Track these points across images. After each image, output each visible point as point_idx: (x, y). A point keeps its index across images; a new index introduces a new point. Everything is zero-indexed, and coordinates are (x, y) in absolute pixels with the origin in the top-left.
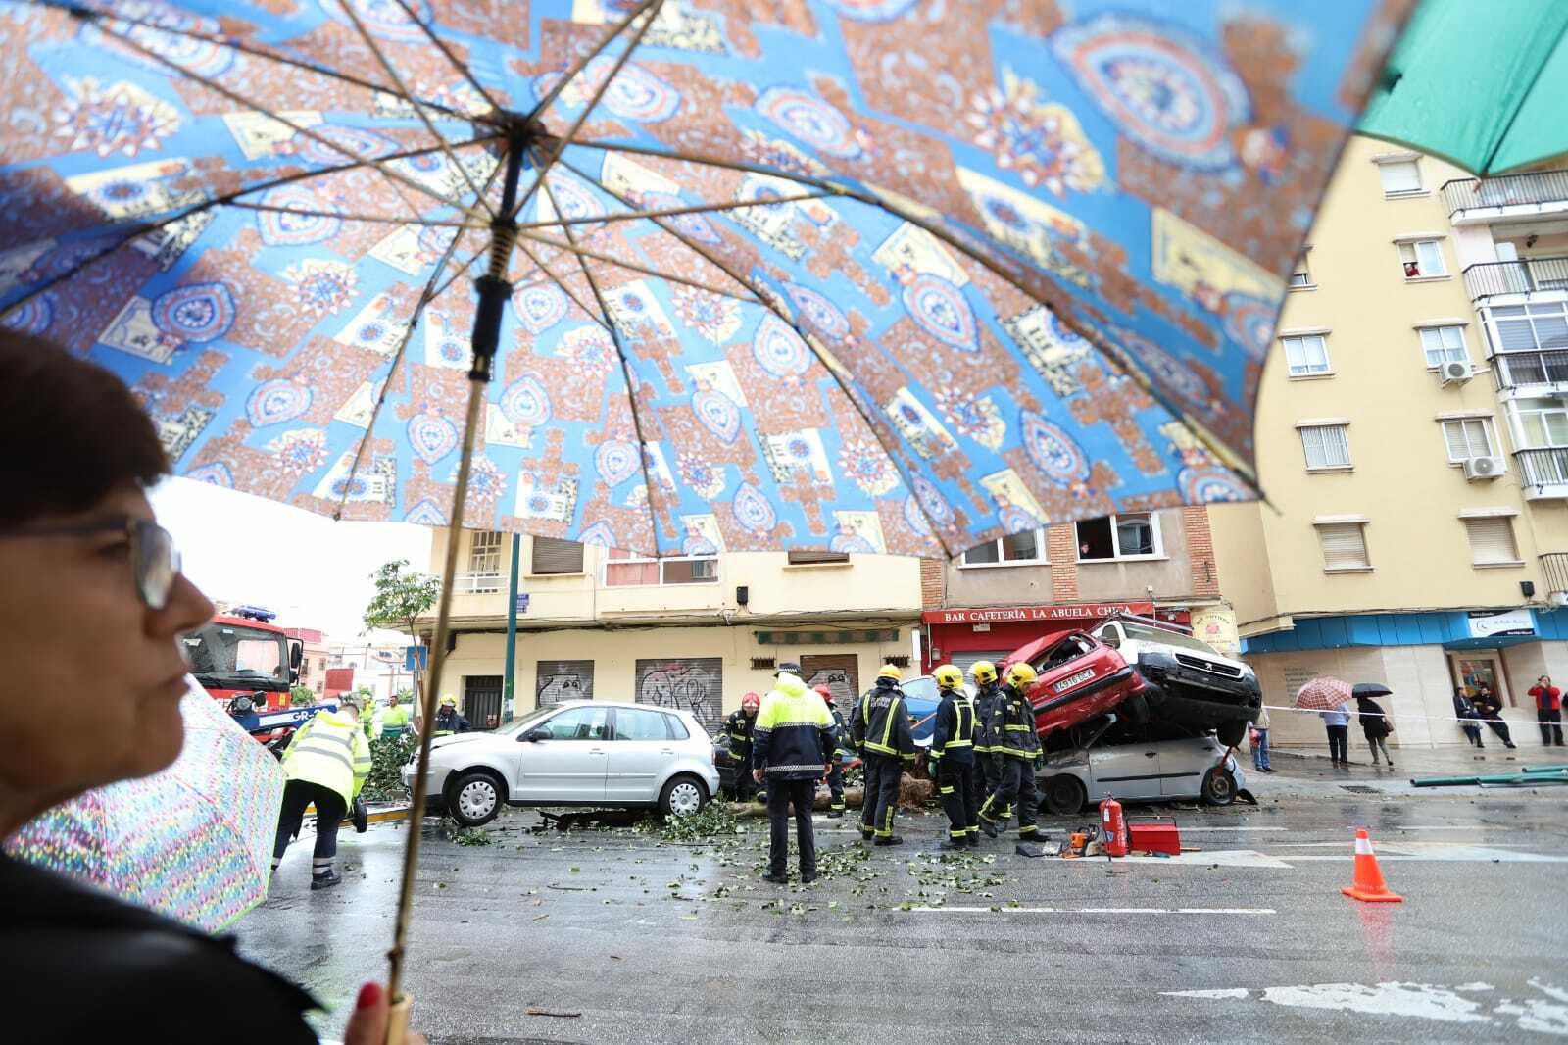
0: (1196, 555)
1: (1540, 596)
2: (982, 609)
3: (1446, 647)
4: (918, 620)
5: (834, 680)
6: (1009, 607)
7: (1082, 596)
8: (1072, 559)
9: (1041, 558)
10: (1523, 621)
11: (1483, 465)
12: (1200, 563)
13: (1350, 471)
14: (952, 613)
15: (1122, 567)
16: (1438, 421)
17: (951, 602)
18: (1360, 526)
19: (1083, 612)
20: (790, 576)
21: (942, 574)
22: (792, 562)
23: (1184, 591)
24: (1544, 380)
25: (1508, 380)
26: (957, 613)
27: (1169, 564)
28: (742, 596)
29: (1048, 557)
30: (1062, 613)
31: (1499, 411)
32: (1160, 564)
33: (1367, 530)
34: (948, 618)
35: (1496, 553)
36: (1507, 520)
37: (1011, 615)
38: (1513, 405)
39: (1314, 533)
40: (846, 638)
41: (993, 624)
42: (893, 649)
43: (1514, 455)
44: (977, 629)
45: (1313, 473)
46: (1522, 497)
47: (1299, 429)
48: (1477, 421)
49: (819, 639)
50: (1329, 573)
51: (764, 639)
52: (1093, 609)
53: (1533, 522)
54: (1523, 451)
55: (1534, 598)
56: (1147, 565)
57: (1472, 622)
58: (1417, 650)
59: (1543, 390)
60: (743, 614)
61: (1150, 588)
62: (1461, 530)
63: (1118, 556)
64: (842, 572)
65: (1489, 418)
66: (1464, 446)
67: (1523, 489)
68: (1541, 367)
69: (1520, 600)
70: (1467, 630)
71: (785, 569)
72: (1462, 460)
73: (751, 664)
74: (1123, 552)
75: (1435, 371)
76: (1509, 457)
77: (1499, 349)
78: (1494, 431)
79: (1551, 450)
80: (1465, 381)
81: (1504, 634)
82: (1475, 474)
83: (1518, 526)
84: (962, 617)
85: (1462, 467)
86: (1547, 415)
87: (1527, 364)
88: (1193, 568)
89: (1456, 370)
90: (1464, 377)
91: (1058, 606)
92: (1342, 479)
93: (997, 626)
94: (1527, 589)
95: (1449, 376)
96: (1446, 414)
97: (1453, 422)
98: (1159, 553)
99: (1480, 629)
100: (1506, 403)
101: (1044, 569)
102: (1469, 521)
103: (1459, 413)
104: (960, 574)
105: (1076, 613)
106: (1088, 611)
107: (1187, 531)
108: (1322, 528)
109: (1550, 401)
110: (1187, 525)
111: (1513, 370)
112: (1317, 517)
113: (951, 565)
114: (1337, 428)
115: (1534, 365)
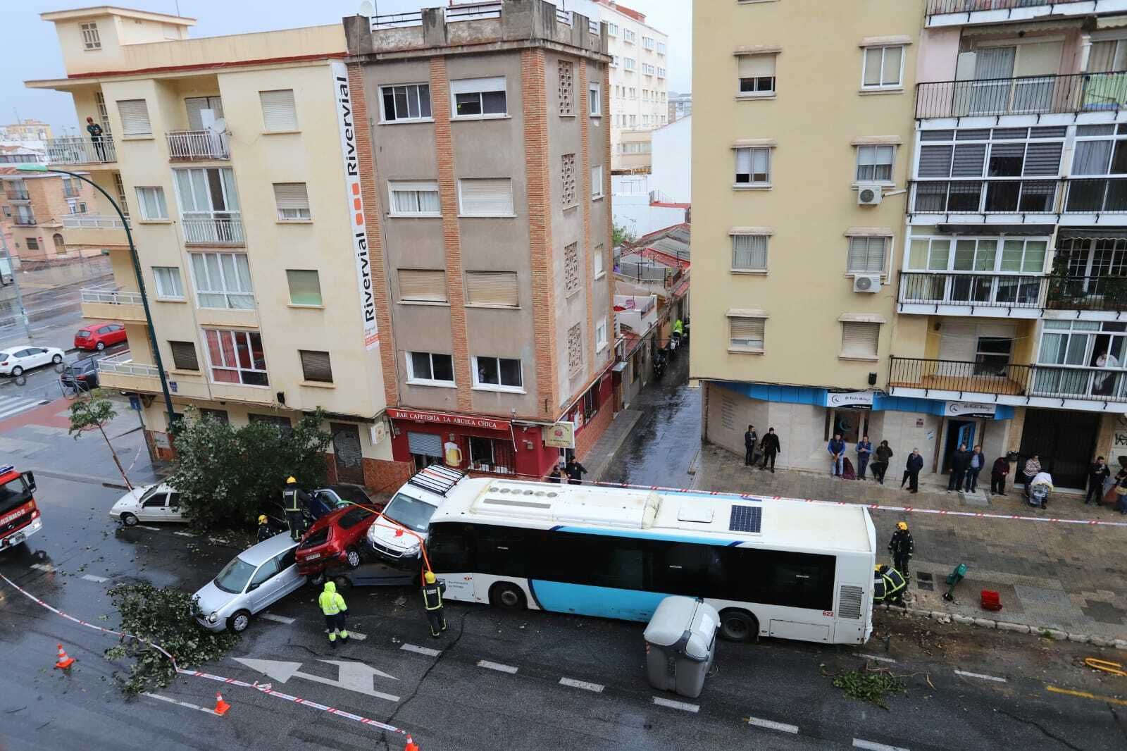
0: (541, 393)
1: (881, 384)
2: (418, 412)
4: (385, 416)
6: (433, 412)
7: (475, 409)
8: (469, 386)
9: (454, 383)
10: (868, 399)
11: (865, 281)
12: (544, 399)
13: (765, 274)
15: (499, 395)
16: (847, 237)
17: (403, 403)
18: (760, 320)
19: (471, 422)
20: (304, 390)
21: (397, 385)
25: (912, 209)
26: (403, 412)
27: (527, 396)
28: (281, 397)
29: (457, 383)
30: (459, 422)
31: (896, 233)
32: (522, 397)
33: (766, 322)
34: (397, 414)
35: (860, 349)
36: (877, 326)
37: (431, 418)
38: (908, 230)
39: (727, 323)
41: (425, 422)
45: (735, 273)
47: (730, 237)
48: (884, 240)
50: (730, 353)
52: (477, 421)
53: (896, 330)
54: (905, 273)
55: (877, 385)
56: (515, 396)
57: (830, 396)
59: (937, 219)
61: (514, 411)
62: (839, 329)
63: (499, 386)
64: (330, 391)
65: (891, 238)
66: (864, 259)
67: (895, 304)
68: (945, 197)
69: (867, 386)
70: (825, 400)
71: (303, 383)
72: (857, 273)
74: (502, 384)
75: (858, 191)
76: (895, 273)
77: (916, 178)
78: (892, 247)
79: (926, 274)
80: (874, 206)
81: (850, 406)
83: (883, 332)
84: (406, 416)
85: (853, 279)
86: (933, 242)
87: (934, 192)
88: (539, 401)
89: (868, 195)
90: (874, 202)
91: (458, 416)
92: (757, 280)
94: (872, 379)
95: (860, 201)
96: (854, 231)
97: (857, 239)
98: (522, 388)
99: (832, 401)
100: (904, 228)
101: (454, 391)
102: (846, 324)
103: (865, 231)
104: (407, 387)
105: (467, 423)
106: (473, 423)
107: (538, 378)
108: (732, 318)
109: (943, 229)
110: (538, 374)
111: (919, 195)
112: (731, 310)
113: (402, 381)
114: (763, 238)
115: (943, 191)
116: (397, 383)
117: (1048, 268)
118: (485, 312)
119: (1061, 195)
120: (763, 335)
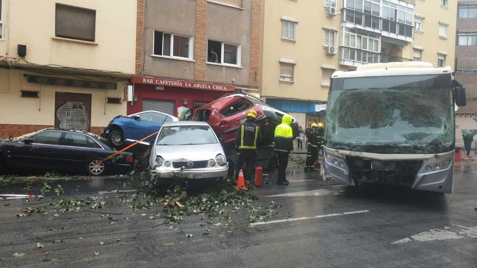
0: (252, 68)
2: (162, 78)
3: (307, 114)
4: (128, 80)
5: (76, 107)
6: (175, 79)
7: (206, 79)
8: (204, 61)
9: (191, 58)
11: (332, 49)
12: (253, 72)
13: (294, 42)
14: (147, 79)
15: (224, 69)
16: (323, 29)
17: (146, 73)
18: (293, 65)
19: (207, 86)
20: (55, 44)
21: (143, 57)
22: (57, 36)
23: (246, 83)
24: (353, 22)
25: (345, 20)
26: (150, 79)
27: (242, 71)
28: (22, 50)
29: (194, 58)
30: (198, 86)
31: (340, 30)
32: (239, 70)
33: (295, 67)
34: (144, 80)
35: (327, 82)
36: (333, 71)
37: (175, 84)
38: (344, 28)
39: (279, 65)
40: (86, 84)
41: (166, 87)
42: (112, 94)
43: (340, 47)
44: (158, 88)
45: (283, 40)
46: (339, 63)
47: (282, 20)
48: (333, 32)
49: (69, 83)
50: (280, 82)
51: (32, 79)
52: (211, 86)
54: (343, 47)
56: (234, 70)
57: (317, 106)
58: (299, 114)
59: (351, 25)
60: (22, 62)
61: (234, 80)
62: (320, 72)
63: (223, 63)
64: (91, 47)
65: (336, 32)
66: (328, 41)
67: (339, 60)
68: (353, 17)
70: (314, 108)
71: (53, 39)
72: (327, 46)
73: (21, 94)
74: (224, 62)
75: (327, 9)
76: (338, 48)
77: (345, 7)
78: (337, 36)
79: (349, 48)
80: (334, 15)
81: (324, 111)
82: (329, 52)
84: (151, 81)
85: (326, 48)
86: (351, 35)
87: (351, 15)
88: (250, 74)
89: (333, 10)
90: (335, 14)
91: (197, 82)
92: (291, 45)
93: (168, 89)
95: (331, 13)
96: (326, 27)
97: (327, 31)
98: (238, 65)
99: (318, 109)
100: (342, 27)
101: (192, 64)
102: (323, 69)
103: (330, 28)
104: (151, 59)
105: (204, 87)
106: (209, 87)
107: (250, 57)
108: (282, 63)
109: (353, 30)
110: (251, 54)
111: (347, 16)
112: (281, 59)
113: (147, 53)
114: (294, 23)
115: (352, 16)
116: (143, 54)
117: (379, 51)
118: (221, 9)
119: (381, 23)
120: (293, 74)
